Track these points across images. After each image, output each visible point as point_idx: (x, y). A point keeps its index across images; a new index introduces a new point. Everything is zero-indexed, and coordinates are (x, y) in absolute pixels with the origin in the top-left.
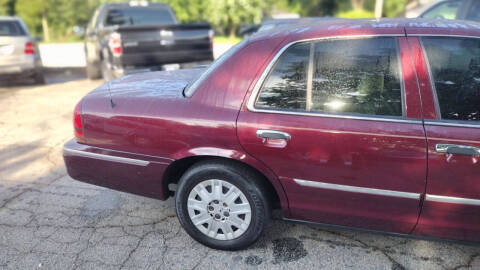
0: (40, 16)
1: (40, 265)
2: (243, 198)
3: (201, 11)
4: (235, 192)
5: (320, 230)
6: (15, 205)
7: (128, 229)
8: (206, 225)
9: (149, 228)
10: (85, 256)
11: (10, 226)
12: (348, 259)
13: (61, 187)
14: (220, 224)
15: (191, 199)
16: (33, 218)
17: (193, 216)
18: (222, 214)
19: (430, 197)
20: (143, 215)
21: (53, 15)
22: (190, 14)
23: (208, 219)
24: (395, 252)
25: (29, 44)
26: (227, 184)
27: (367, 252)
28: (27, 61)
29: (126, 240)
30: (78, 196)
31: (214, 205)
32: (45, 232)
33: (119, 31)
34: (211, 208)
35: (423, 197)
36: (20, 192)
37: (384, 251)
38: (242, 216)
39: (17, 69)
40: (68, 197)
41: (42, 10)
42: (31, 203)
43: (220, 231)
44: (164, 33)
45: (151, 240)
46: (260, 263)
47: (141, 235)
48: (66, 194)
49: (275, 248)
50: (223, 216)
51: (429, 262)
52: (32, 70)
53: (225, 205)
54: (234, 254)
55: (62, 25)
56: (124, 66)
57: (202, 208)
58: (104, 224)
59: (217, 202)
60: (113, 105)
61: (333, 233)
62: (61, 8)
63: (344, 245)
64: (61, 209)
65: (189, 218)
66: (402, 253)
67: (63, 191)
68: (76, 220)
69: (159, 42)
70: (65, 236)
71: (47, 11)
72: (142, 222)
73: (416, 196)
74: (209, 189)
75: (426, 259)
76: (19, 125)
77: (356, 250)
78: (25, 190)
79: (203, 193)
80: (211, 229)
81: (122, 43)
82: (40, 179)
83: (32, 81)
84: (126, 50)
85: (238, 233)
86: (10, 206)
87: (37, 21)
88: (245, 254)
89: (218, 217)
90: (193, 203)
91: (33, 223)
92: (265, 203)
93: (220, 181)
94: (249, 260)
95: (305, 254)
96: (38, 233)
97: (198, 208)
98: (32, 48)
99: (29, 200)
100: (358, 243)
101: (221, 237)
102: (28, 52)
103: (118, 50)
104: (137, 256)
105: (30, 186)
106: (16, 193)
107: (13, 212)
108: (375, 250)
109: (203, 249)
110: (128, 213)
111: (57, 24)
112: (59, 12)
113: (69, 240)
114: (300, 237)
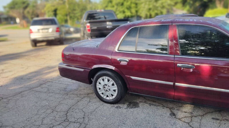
0: (67, 15)
1: (47, 103)
2: (115, 84)
3: (137, 11)
4: (112, 82)
5: (148, 100)
6: (43, 86)
7: (79, 95)
8: (103, 93)
9: (86, 95)
10: (62, 102)
11: (40, 92)
12: (154, 110)
13: (60, 81)
14: (107, 93)
15: (98, 84)
16: (48, 90)
17: (98, 90)
18: (108, 90)
19: (177, 84)
20: (85, 91)
21: (72, 15)
22: (131, 13)
23: (103, 92)
24: (174, 109)
25: (58, 28)
26: (109, 78)
27: (163, 108)
28: (57, 35)
29: (77, 98)
30: (65, 84)
31: (105, 86)
32: (51, 94)
33: (90, 23)
34: (105, 88)
35: (174, 84)
36: (46, 82)
37: (170, 109)
38: (115, 91)
39: (53, 38)
40: (62, 84)
41: (68, 13)
42: (49, 85)
43: (107, 96)
44: (108, 23)
45: (86, 99)
46: (120, 108)
47: (82, 97)
48: (60, 84)
49: (128, 104)
50: (108, 91)
51: (187, 113)
52: (58, 39)
53: (109, 86)
54: (112, 105)
55: (76, 19)
56: (91, 37)
57: (101, 87)
58: (71, 93)
59: (106, 85)
60: (74, 50)
61: (153, 101)
62: (75, 12)
63: (155, 105)
64: (58, 88)
65: (97, 91)
66: (177, 110)
67: (60, 82)
68: (62, 92)
69: (106, 27)
70: (57, 96)
71: (69, 13)
72: (84, 93)
73: (172, 83)
74: (103, 80)
75: (186, 112)
76: (50, 60)
77: (159, 107)
78: (48, 82)
79: (102, 82)
80: (105, 95)
81: (91, 28)
82: (54, 78)
83: (58, 43)
84: (92, 30)
85: (114, 97)
86: (42, 86)
87: (65, 18)
88: (116, 105)
89: (107, 91)
90: (98, 85)
91: (48, 92)
92: (122, 86)
93: (107, 77)
94: (117, 107)
95: (138, 107)
96: (49, 95)
97: (100, 87)
98: (59, 30)
99: (48, 84)
100: (161, 105)
101: (108, 98)
102: (57, 31)
103: (89, 30)
104: (79, 103)
105: (49, 80)
106: (44, 82)
107: (42, 88)
108: (166, 108)
109: (102, 103)
110: (80, 90)
111: (73, 19)
112: (74, 14)
113: (58, 97)
114: (140, 102)
